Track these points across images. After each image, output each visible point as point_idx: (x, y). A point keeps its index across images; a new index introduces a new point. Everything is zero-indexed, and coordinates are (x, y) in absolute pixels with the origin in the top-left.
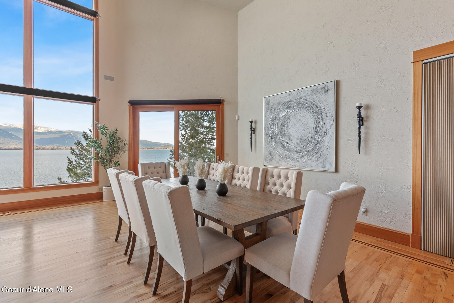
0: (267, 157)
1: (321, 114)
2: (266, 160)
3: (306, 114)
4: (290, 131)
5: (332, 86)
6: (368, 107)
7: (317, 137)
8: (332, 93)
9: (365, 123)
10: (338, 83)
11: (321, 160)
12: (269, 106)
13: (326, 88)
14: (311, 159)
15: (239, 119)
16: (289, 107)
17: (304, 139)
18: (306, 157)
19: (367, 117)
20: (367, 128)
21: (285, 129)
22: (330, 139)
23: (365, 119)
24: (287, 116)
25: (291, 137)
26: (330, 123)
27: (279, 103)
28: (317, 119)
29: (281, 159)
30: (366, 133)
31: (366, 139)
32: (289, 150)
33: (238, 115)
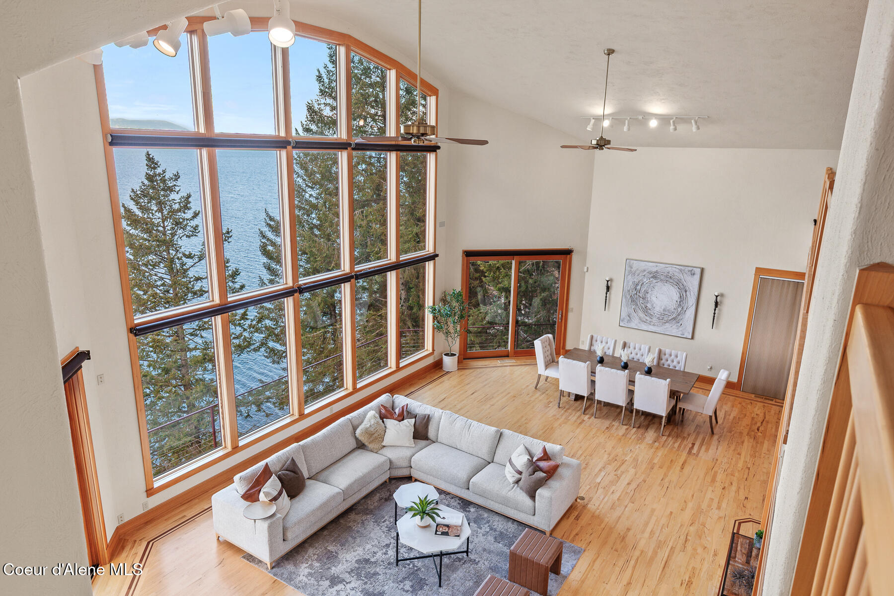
0: (624, 319)
1: (686, 291)
2: (622, 321)
3: (672, 288)
4: (654, 299)
5: (698, 271)
6: (722, 295)
7: (680, 309)
8: (697, 277)
9: (719, 306)
10: (702, 270)
11: (681, 329)
12: (632, 270)
13: (693, 272)
14: (671, 327)
15: (587, 271)
16: (654, 277)
17: (668, 309)
18: (667, 324)
19: (721, 302)
20: (720, 310)
21: (648, 296)
22: (690, 313)
23: (719, 303)
24: (652, 285)
25: (654, 305)
26: (692, 301)
27: (645, 271)
28: (682, 295)
29: (641, 322)
30: (719, 314)
31: (718, 318)
32: (651, 316)
33: (587, 266)
